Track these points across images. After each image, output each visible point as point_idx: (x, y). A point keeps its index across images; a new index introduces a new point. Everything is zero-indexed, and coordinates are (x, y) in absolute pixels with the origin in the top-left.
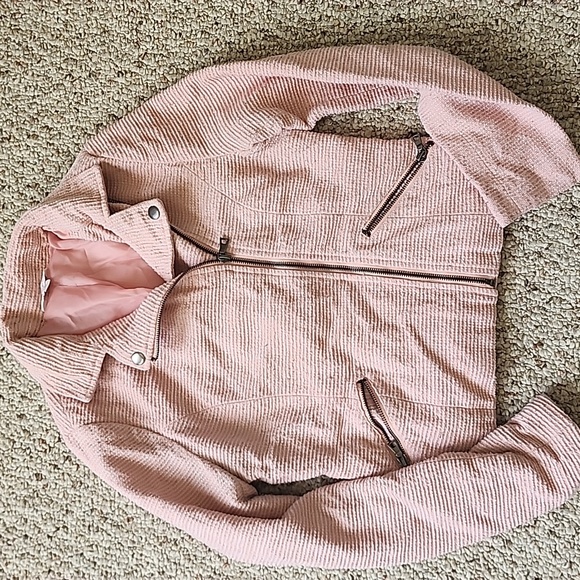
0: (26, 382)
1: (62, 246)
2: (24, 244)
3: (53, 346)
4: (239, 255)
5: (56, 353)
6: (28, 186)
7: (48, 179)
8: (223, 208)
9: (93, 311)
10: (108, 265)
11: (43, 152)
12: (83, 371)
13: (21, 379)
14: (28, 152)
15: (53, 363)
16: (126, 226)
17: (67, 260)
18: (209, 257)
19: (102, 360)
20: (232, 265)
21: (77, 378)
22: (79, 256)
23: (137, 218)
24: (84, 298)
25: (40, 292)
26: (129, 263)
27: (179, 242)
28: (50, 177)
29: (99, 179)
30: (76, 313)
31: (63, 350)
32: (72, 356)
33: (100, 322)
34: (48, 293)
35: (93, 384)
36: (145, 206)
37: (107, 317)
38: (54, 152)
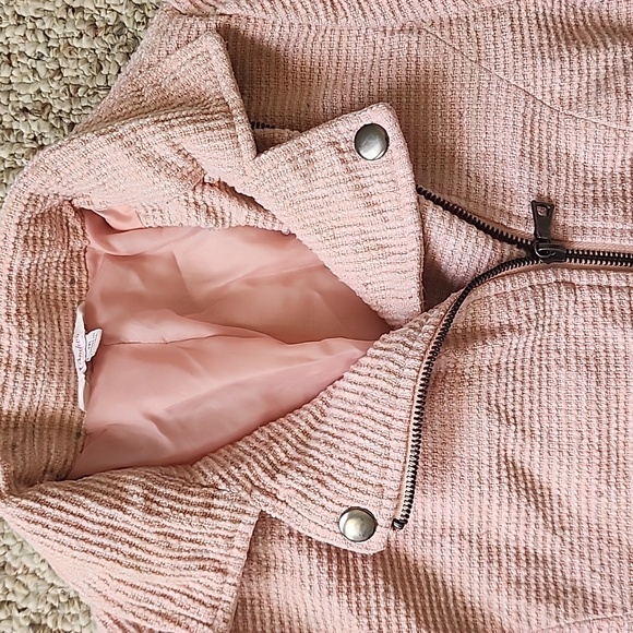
0: (42, 589)
1: (121, 245)
2: (31, 242)
3: (121, 502)
4: (582, 242)
5: (132, 519)
6: (25, 110)
7: (72, 92)
8: (529, 127)
9: (214, 405)
10: (234, 288)
11: (58, 29)
12: (203, 562)
13: (28, 580)
14: (20, 32)
15: (126, 548)
16: (295, 182)
17: (134, 282)
18: (508, 250)
19: (250, 530)
20: (571, 269)
21: (184, 581)
22: (161, 269)
23: (326, 159)
24: (191, 371)
25: (71, 362)
26: (286, 280)
27: (435, 215)
28: (78, 87)
29: (220, 65)
30: (169, 411)
31: (149, 511)
32: (174, 526)
33: (231, 430)
34: (93, 365)
35: (229, 595)
36: (348, 127)
37: (247, 418)
38: (83, 27)
